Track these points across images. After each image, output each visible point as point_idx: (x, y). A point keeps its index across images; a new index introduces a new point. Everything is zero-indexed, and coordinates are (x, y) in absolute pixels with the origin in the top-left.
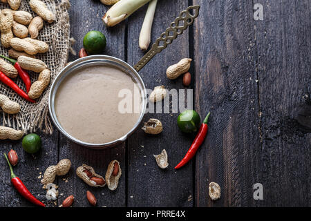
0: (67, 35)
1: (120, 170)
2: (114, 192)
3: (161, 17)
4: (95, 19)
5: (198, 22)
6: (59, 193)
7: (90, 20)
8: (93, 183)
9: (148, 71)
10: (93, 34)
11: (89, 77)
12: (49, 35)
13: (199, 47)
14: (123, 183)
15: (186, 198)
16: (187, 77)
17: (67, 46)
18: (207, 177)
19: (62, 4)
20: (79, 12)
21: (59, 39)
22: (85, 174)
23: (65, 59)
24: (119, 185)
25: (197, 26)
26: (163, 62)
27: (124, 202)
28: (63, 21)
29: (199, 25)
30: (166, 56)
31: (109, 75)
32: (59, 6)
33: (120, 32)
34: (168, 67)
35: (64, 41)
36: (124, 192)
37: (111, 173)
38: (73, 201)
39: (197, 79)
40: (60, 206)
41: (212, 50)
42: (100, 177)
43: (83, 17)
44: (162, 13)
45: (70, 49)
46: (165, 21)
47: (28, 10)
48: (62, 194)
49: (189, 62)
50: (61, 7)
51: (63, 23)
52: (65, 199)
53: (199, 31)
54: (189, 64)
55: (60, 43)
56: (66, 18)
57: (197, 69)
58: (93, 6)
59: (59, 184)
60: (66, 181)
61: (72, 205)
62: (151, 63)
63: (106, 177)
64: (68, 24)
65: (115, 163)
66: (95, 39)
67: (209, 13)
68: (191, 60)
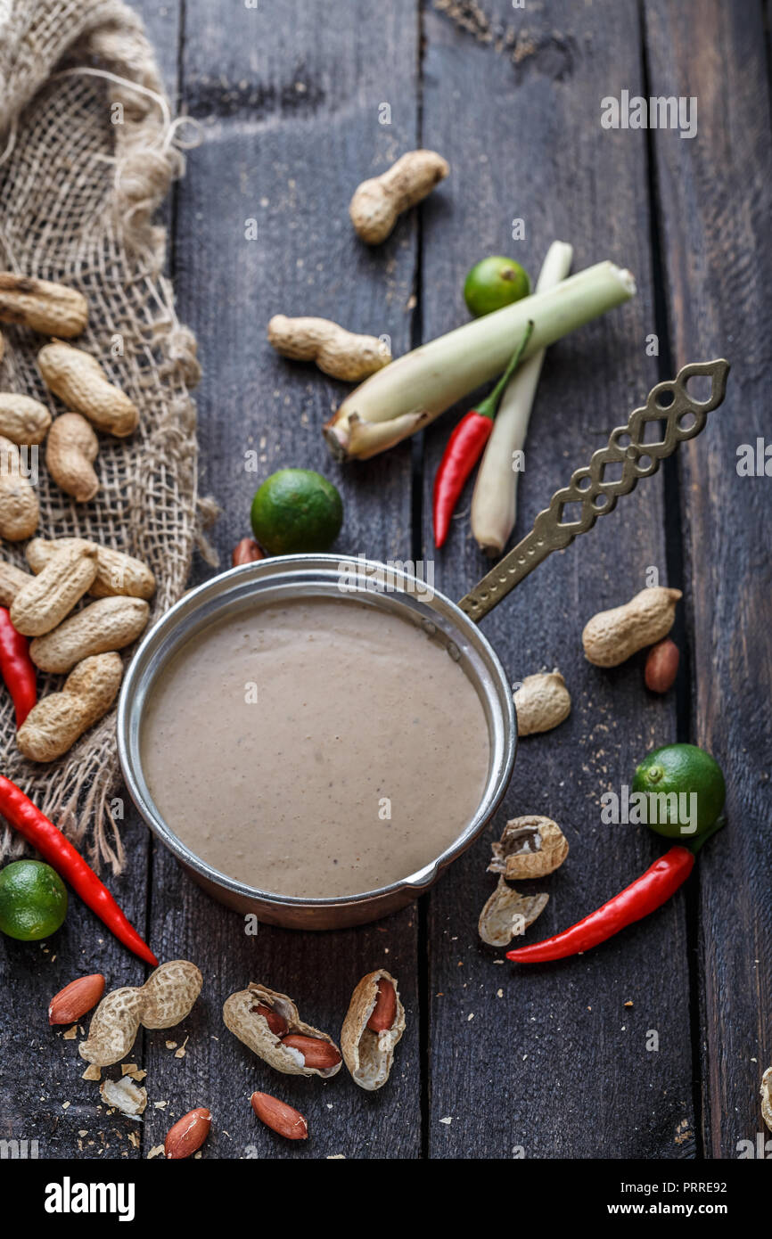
0: (186, 483)
1: (401, 1010)
2: (374, 1099)
3: (555, 434)
4: (294, 431)
5: (701, 455)
6: (151, 1099)
7: (274, 434)
8: (292, 1059)
9: (508, 635)
10: (290, 482)
11: (279, 644)
12: (116, 486)
13: (706, 548)
14: (411, 1063)
15: (667, 1129)
16: (663, 660)
17: (186, 528)
18: (752, 1050)
19: (167, 366)
20: (232, 403)
21: (157, 500)
22: (261, 1022)
23: (179, 579)
24: (394, 1072)
25: (695, 470)
26: (564, 600)
27: (416, 1138)
28: (175, 428)
29: (704, 467)
30: (575, 579)
31: (358, 636)
32: (156, 377)
33: (394, 483)
34: (585, 618)
35: (175, 510)
36: (414, 1099)
37: (365, 1019)
38: (208, 1134)
39: (700, 668)
40: (154, 1152)
41: (758, 561)
42: (320, 1035)
43: (247, 422)
44: (559, 417)
45: (197, 542)
46: (570, 447)
47: (30, 392)
48: (160, 1105)
49: (672, 601)
50: (164, 379)
51: (173, 440)
52: (173, 1121)
53: (705, 491)
54: (671, 612)
55: (159, 516)
56: (183, 417)
57: (699, 629)
58: (288, 383)
59: (151, 1062)
60: (181, 1053)
61: (202, 1148)
62: (519, 604)
63: (346, 1036)
64: (193, 443)
65: (382, 983)
66: (300, 498)
67: (740, 421)
68: (678, 594)
